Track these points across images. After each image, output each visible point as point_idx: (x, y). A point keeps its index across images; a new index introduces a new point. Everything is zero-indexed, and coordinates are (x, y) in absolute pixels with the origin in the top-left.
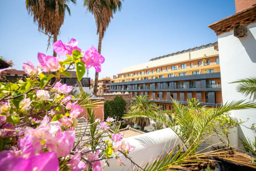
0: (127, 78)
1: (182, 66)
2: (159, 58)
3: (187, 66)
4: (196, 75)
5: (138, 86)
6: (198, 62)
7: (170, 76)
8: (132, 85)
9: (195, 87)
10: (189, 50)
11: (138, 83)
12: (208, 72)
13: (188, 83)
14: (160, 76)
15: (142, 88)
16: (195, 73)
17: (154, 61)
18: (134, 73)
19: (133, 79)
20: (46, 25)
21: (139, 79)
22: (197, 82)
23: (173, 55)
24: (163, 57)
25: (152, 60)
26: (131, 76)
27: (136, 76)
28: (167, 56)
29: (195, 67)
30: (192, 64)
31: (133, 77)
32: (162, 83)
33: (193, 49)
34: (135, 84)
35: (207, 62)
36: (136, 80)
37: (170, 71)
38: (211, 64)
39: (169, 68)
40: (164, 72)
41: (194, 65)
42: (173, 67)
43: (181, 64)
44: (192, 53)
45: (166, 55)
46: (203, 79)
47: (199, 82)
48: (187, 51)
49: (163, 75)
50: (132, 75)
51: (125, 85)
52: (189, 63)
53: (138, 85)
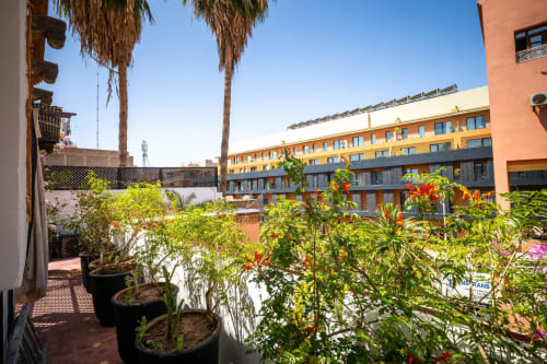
0: (240, 165)
1: (356, 139)
2: (308, 123)
3: (365, 139)
4: (383, 159)
5: (265, 184)
6: (385, 132)
7: (331, 161)
8: (252, 180)
9: (381, 183)
10: (367, 109)
11: (265, 175)
12: (404, 152)
13: (369, 174)
14: (310, 161)
15: (273, 186)
16: (379, 155)
17: (297, 130)
18: (255, 154)
19: (253, 168)
20: (103, 42)
21: (268, 168)
22: (385, 173)
23: (335, 117)
24: (316, 121)
25: (293, 127)
26: (249, 162)
27: (259, 162)
28: (325, 119)
29: (379, 143)
30: (374, 136)
31: (254, 164)
32: (317, 174)
33: (376, 108)
34: (257, 179)
35: (403, 133)
36: (260, 169)
37: (330, 151)
38: (409, 136)
39: (329, 145)
40: (319, 152)
41: (377, 138)
42: (336, 143)
43: (352, 137)
44: (373, 114)
45: (322, 117)
46: (396, 167)
47: (389, 172)
48: (363, 110)
49: (318, 158)
50: (250, 158)
51: (235, 181)
52: (368, 134)
53: (265, 179)
